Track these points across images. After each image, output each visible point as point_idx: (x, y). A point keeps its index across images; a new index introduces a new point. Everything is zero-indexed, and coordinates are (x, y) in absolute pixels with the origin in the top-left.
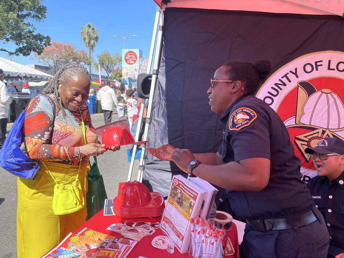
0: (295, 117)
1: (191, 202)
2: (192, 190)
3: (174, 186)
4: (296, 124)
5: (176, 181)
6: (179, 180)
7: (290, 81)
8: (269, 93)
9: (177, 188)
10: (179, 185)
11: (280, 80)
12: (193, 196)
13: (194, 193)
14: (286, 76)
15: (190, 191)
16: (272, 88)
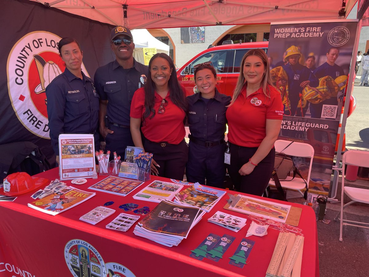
0: (40, 84)
1: (89, 146)
2: (85, 139)
3: (64, 146)
4: (43, 90)
5: (64, 142)
6: (66, 140)
7: (28, 55)
8: (17, 65)
9: (67, 146)
10: (68, 143)
11: (20, 54)
12: (88, 142)
13: (89, 140)
14: (23, 50)
15: (84, 140)
16: (18, 61)
